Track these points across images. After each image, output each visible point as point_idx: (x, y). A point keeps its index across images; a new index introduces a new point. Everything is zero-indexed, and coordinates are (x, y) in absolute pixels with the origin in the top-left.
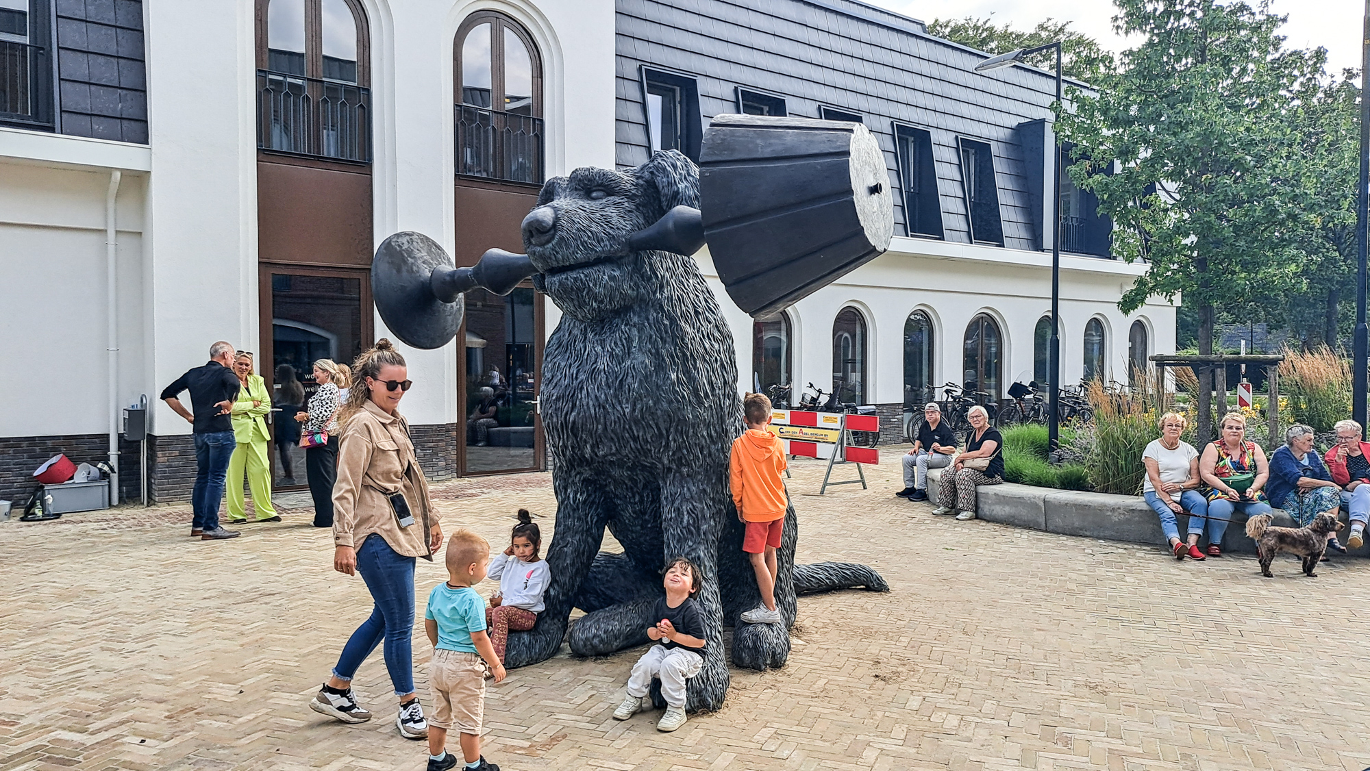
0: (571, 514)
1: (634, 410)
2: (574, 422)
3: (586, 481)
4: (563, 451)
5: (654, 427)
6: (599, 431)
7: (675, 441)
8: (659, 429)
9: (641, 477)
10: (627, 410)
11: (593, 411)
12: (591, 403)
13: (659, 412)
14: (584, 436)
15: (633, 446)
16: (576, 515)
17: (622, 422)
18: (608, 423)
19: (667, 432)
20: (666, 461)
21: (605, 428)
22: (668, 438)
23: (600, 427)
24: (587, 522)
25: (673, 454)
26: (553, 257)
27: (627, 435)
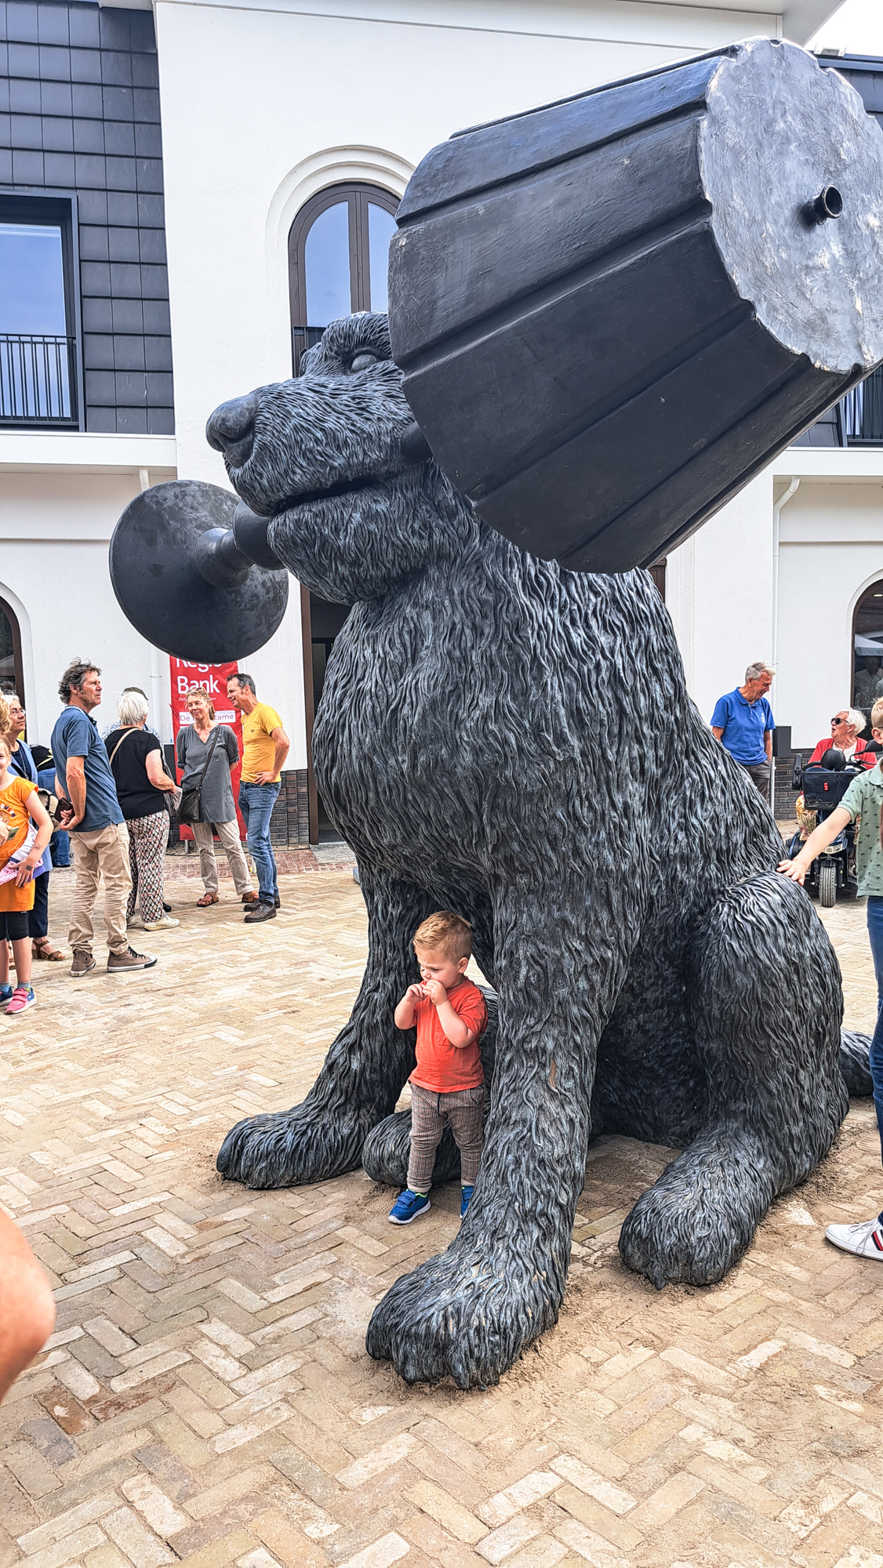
8: (462, 802)
19: (478, 808)
22: (481, 820)
25: (496, 849)
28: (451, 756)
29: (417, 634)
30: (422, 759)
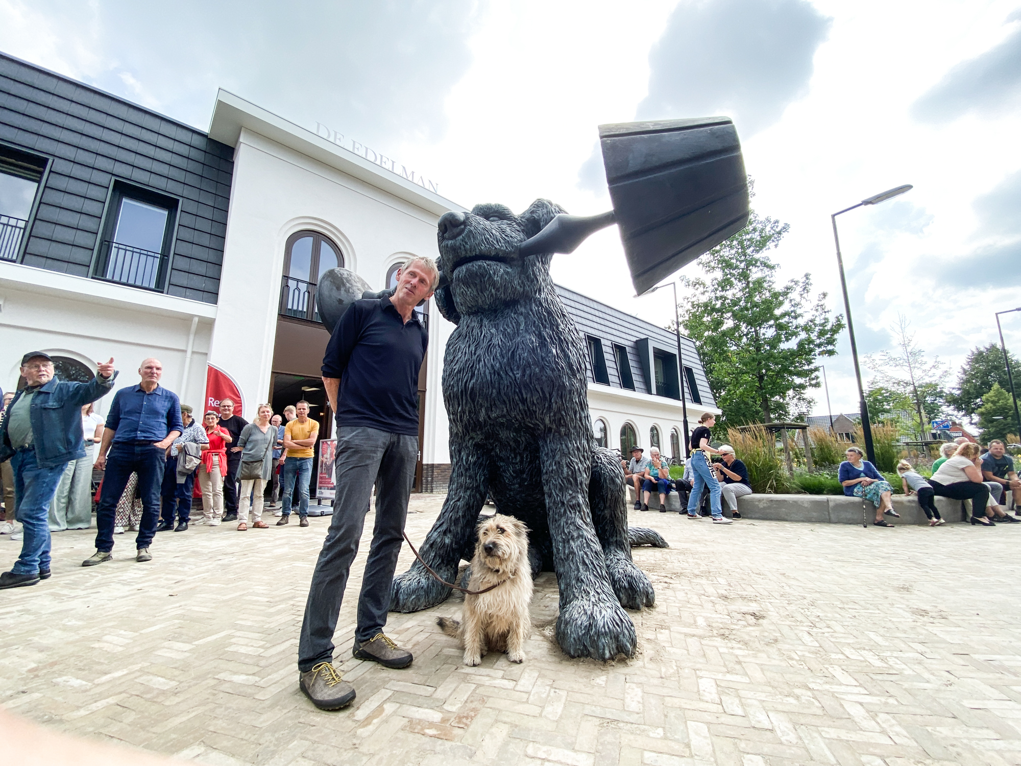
0: (464, 473)
1: (523, 375)
2: (473, 388)
3: (477, 446)
4: (461, 417)
5: (539, 390)
6: (494, 395)
7: (556, 403)
8: (543, 392)
9: (523, 439)
10: (518, 376)
11: (489, 378)
12: (487, 371)
13: (544, 378)
14: (480, 400)
15: (521, 408)
16: (468, 474)
17: (513, 386)
18: (502, 387)
19: (550, 395)
20: (547, 421)
21: (499, 393)
22: (551, 401)
23: (494, 391)
24: (477, 480)
25: (555, 415)
26: (462, 247)
27: (517, 398)
28: (540, 371)
29: (518, 324)
30: (528, 372)
